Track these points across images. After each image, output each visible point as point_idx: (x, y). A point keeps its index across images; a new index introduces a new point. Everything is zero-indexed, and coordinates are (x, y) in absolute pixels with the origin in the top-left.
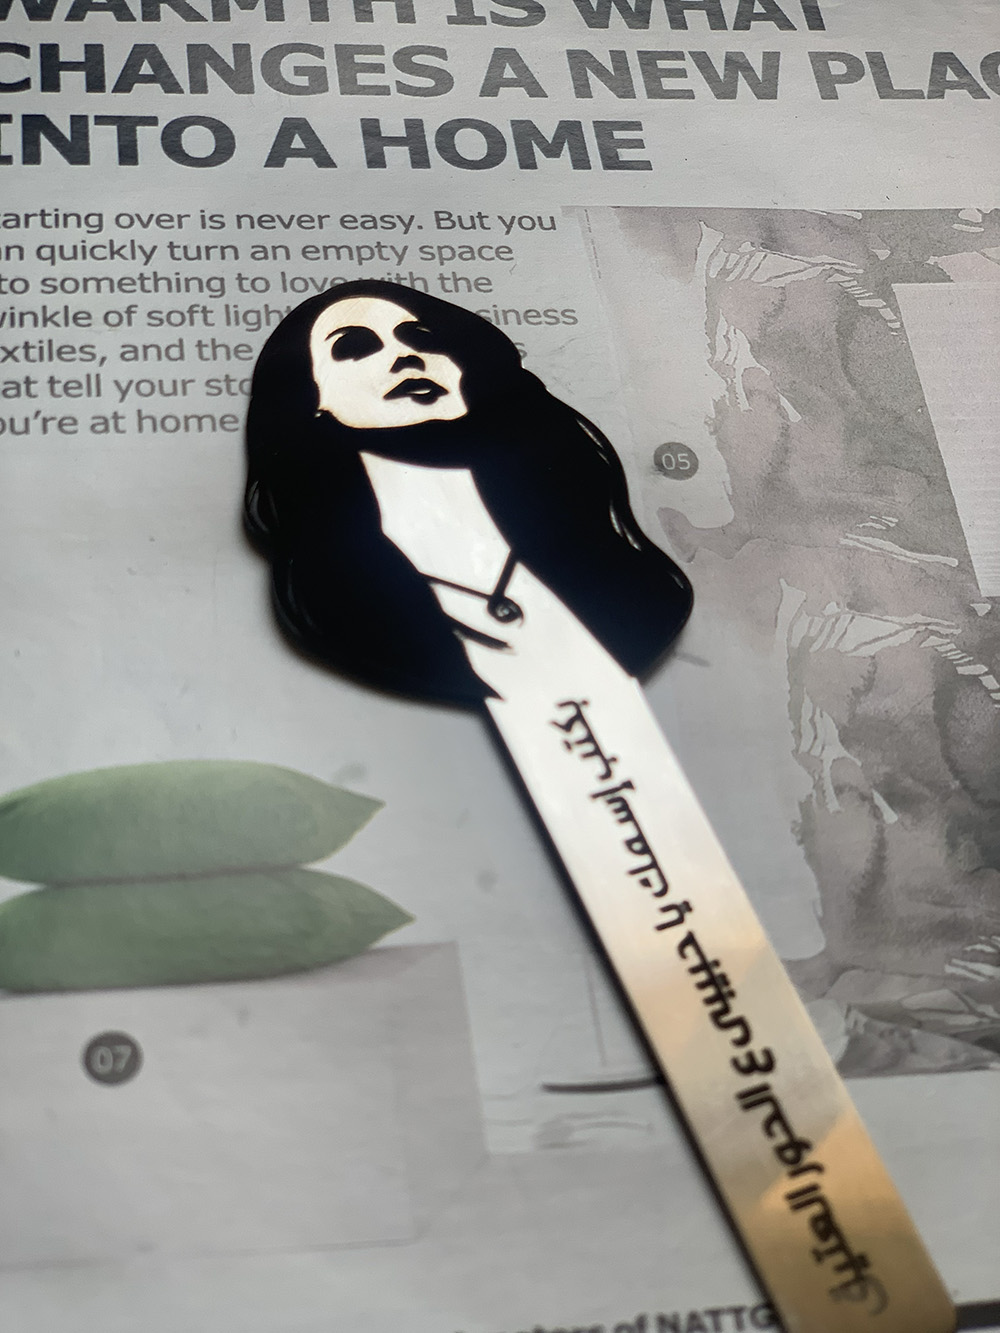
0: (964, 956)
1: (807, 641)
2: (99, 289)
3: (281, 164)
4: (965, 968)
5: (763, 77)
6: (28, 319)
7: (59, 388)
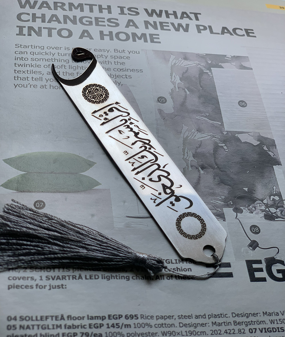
0: (215, 199)
1: (187, 137)
2: (43, 61)
3: (82, 39)
4: (215, 201)
5: (186, 28)
6: (28, 66)
7: (34, 79)
